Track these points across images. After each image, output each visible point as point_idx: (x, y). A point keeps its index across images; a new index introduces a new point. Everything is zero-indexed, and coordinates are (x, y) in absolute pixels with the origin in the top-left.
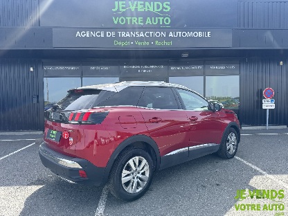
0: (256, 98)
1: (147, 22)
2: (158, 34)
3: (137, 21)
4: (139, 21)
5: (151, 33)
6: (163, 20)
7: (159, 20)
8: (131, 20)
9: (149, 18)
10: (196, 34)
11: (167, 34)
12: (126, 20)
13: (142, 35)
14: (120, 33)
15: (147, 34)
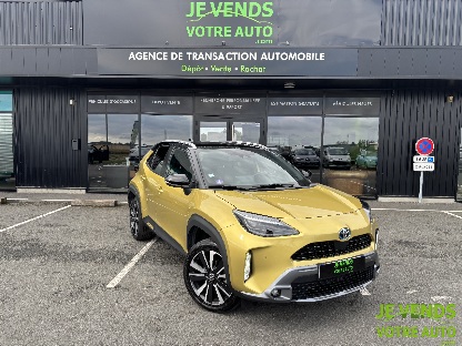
1: (237, 34)
2: (245, 56)
6: (261, 30)
8: (213, 30)
9: (240, 29)
10: (301, 56)
12: (206, 30)
13: (221, 57)
14: (189, 54)
15: (230, 56)
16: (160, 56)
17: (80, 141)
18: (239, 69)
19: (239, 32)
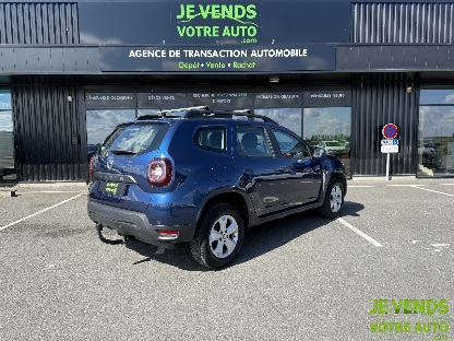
2: (236, 54)
3: (211, 33)
4: (214, 31)
5: (228, 51)
6: (246, 30)
7: (241, 30)
8: (202, 31)
9: (227, 28)
10: (287, 53)
11: (249, 53)
12: (196, 30)
13: (215, 53)
14: (186, 51)
15: (223, 54)
16: (159, 54)
17: (78, 136)
18: (232, 65)
19: (226, 32)
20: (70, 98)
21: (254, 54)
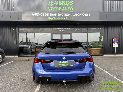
0: (110, 42)
1: (63, 9)
2: (67, 15)
3: (59, 9)
4: (60, 9)
5: (64, 14)
6: (70, 8)
7: (68, 8)
8: (56, 9)
9: (63, 8)
11: (71, 15)
12: (54, 8)
13: (60, 15)
14: (51, 14)
15: (63, 15)
16: (42, 14)
17: (16, 41)
18: (66, 18)
20: (14, 29)
21: (73, 15)
